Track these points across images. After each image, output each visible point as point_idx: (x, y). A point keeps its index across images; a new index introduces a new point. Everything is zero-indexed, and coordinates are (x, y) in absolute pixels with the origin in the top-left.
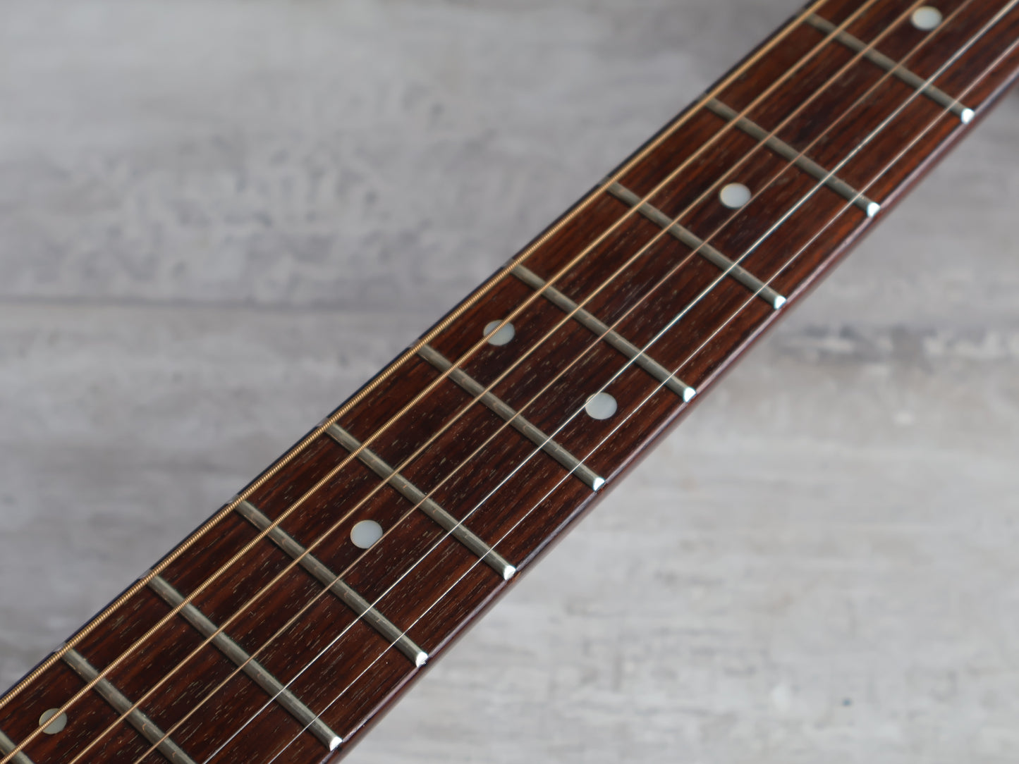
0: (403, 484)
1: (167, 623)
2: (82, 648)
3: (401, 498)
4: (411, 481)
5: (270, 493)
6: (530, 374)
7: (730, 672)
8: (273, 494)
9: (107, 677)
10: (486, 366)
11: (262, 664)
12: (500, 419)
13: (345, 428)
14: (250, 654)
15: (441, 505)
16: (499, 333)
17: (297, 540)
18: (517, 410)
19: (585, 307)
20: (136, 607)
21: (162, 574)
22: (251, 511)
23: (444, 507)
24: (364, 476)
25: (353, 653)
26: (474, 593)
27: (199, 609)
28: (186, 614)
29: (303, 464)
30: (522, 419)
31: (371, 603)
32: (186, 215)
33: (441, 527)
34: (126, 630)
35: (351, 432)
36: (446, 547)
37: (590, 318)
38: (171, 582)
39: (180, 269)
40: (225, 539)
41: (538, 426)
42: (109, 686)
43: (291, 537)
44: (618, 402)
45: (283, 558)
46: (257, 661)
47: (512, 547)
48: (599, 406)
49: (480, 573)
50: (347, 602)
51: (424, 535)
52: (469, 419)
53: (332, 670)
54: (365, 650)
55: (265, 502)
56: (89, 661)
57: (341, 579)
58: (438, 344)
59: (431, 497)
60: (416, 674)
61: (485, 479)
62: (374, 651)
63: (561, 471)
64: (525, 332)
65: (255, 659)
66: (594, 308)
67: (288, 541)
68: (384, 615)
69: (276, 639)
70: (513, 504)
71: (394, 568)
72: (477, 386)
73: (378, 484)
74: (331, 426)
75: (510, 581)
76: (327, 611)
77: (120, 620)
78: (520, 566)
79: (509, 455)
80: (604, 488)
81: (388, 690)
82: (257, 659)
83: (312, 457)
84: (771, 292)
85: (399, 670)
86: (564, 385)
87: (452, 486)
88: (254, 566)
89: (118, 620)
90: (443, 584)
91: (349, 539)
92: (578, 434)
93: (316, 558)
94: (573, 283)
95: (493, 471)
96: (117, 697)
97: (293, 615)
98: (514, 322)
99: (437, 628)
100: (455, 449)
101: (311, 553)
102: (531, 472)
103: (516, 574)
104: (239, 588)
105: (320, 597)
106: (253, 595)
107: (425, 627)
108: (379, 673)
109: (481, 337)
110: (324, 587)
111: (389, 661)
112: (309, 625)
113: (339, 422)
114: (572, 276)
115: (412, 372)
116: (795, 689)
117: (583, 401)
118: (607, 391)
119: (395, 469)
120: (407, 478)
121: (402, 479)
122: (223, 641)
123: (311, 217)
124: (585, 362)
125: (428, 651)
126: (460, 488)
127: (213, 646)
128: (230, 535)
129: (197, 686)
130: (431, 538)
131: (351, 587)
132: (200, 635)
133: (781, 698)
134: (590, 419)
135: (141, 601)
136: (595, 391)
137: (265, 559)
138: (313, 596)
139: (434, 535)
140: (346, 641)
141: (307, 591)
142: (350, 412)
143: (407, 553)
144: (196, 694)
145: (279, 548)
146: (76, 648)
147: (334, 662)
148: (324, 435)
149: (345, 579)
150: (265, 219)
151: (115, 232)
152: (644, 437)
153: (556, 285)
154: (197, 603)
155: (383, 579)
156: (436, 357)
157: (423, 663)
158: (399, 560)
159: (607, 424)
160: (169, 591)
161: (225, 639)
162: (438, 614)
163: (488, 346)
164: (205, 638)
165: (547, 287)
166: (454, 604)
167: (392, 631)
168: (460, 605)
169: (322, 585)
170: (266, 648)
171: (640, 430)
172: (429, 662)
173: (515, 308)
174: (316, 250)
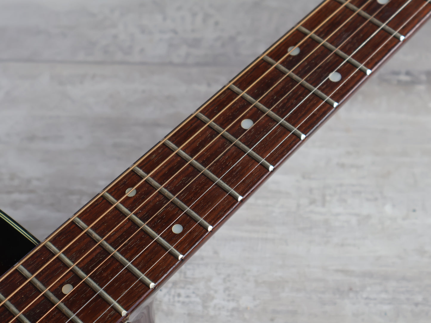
0: (261, 106)
1: (172, 157)
2: (140, 166)
3: (260, 111)
4: (263, 105)
5: (209, 109)
6: (307, 66)
7: (368, 200)
8: (210, 110)
9: (151, 176)
10: (290, 62)
11: (210, 171)
12: (296, 82)
13: (236, 86)
14: (205, 167)
15: (275, 113)
16: (294, 51)
17: (220, 126)
18: (302, 78)
19: (327, 41)
20: (160, 151)
21: (169, 139)
22: (202, 116)
23: (277, 114)
24: (244, 103)
25: (245, 166)
26: (290, 145)
27: (184, 152)
28: (180, 154)
29: (221, 99)
30: (305, 82)
31: (250, 148)
32: (143, 30)
33: (276, 121)
34: (157, 159)
35: (239, 87)
36: (278, 128)
37: (329, 45)
38: (172, 142)
39: (142, 51)
40: (192, 127)
41: (311, 84)
42: (151, 179)
43: (218, 125)
44: (342, 75)
45: (216, 133)
46: (208, 170)
47: (304, 128)
48: (334, 77)
49: (292, 138)
50: (241, 148)
51: (269, 124)
52: (284, 82)
53: (237, 173)
54: (249, 166)
55: (207, 113)
56: (143, 171)
57: (238, 140)
58: (271, 55)
59: (271, 110)
60: (270, 174)
61: (292, 104)
62: (253, 165)
63: (321, 100)
64: (304, 50)
65: (207, 169)
66: (331, 41)
67: (217, 127)
68: (256, 153)
69: (215, 162)
70: (303, 113)
71: (258, 136)
72: (286, 70)
73: (250, 106)
74: (231, 85)
75: (304, 140)
76: (234, 152)
77: (154, 156)
78: (307, 135)
79: (301, 95)
80: (338, 107)
81: (259, 179)
82: (208, 169)
83: (224, 97)
84: (399, 35)
85: (263, 173)
86: (320, 70)
87: (279, 107)
88: (204, 136)
89: (153, 156)
90: (278, 142)
91: (240, 126)
92: (326, 87)
93: (229, 133)
94: (322, 32)
95: (295, 101)
96: (155, 183)
97: (221, 153)
98: (299, 47)
99: (277, 158)
100: (280, 93)
101: (226, 131)
102: (309, 101)
103: (306, 138)
104: (199, 144)
105: (231, 147)
106: (205, 146)
107: (272, 157)
108: (256, 173)
109: (287, 52)
110: (232, 143)
111: (259, 169)
112: (227, 157)
113: (234, 84)
114: (321, 30)
115: (261, 65)
116: (394, 206)
117: (328, 75)
118: (337, 71)
119: (257, 100)
120: (262, 103)
121: (260, 104)
122: (195, 163)
123: (193, 31)
124: (328, 61)
125: (274, 166)
126: (282, 107)
127: (191, 165)
128: (194, 125)
129: (186, 179)
130: (272, 125)
131: (242, 143)
132: (185, 161)
133: (388, 209)
134: (331, 82)
135: (162, 149)
136: (332, 71)
137: (208, 133)
138: (228, 146)
139: (273, 124)
140: (242, 163)
141: (225, 145)
142: (238, 80)
143: (263, 130)
144: (185, 182)
145: (214, 129)
146: (138, 166)
147: (238, 170)
148: (228, 89)
149: (240, 140)
150: (175, 32)
151: (115, 37)
152: (352, 88)
153: (315, 33)
154: (184, 149)
155: (254, 140)
156: (270, 60)
157: (272, 170)
158: (260, 133)
159: (338, 83)
160: (172, 145)
161: (195, 162)
162: (277, 152)
163: (290, 56)
164: (187, 162)
165: (312, 34)
166: (283, 149)
167: (260, 158)
168: (285, 149)
169: (231, 142)
170: (211, 165)
171: (351, 85)
172: (274, 169)
173: (299, 42)
174: (196, 43)
